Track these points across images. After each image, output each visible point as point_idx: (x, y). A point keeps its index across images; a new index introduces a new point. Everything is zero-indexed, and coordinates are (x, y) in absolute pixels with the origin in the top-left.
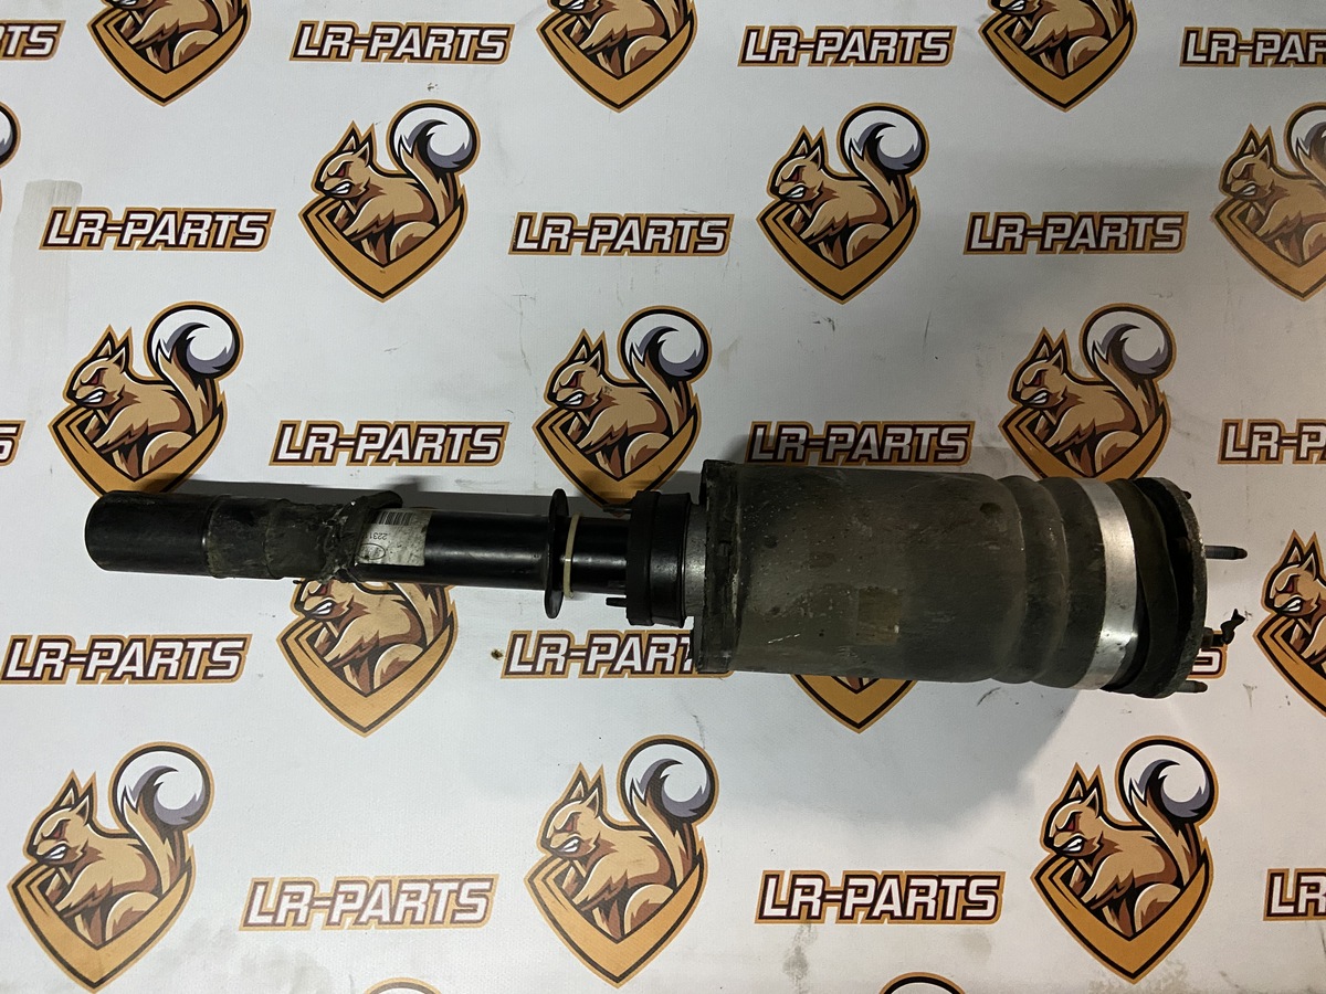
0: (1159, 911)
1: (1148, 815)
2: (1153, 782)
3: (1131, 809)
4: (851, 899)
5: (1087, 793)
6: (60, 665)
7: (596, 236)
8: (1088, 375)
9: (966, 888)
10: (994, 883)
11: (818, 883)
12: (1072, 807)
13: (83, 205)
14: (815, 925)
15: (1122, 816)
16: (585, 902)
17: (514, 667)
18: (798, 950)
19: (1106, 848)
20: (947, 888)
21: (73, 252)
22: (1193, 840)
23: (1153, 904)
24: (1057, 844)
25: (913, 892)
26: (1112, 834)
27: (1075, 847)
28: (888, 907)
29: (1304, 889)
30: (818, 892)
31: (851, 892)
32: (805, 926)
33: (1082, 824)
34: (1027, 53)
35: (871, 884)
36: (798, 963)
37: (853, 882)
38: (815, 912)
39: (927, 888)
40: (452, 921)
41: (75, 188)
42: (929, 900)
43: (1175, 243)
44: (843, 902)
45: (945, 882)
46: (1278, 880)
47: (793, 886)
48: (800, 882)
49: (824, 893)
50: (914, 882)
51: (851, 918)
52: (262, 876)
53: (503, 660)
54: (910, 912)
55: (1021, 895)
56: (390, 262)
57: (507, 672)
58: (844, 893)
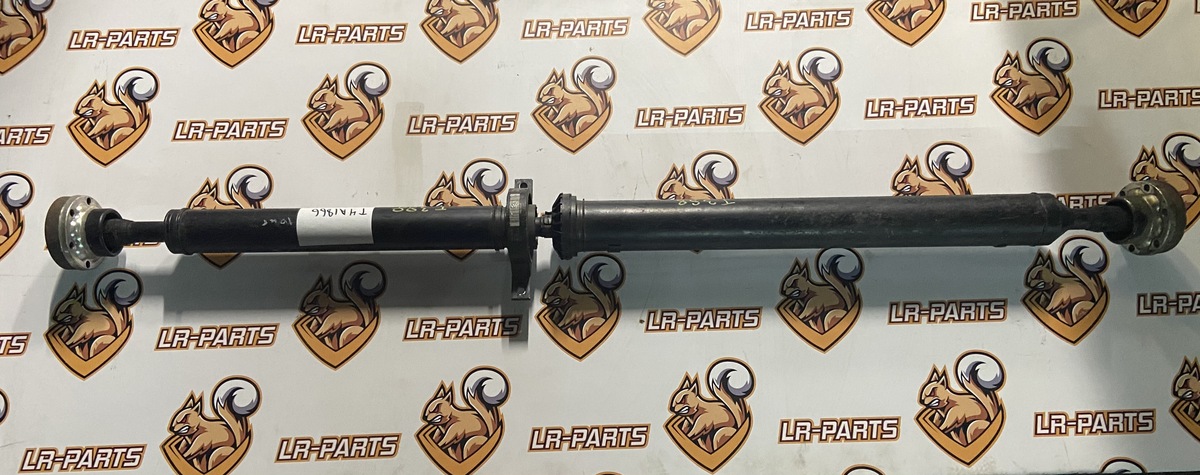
0: (979, 433)
1: (971, 387)
2: (973, 372)
3: (963, 385)
4: (825, 432)
5: (940, 378)
6: (432, 332)
7: (677, 118)
8: (930, 177)
9: (882, 425)
10: (895, 422)
11: (808, 425)
12: (933, 385)
13: (426, 114)
14: (807, 444)
15: (958, 388)
16: (694, 436)
17: (650, 327)
18: (800, 456)
19: (950, 404)
20: (872, 425)
21: (423, 136)
22: (995, 399)
23: (976, 430)
24: (926, 403)
25: (855, 427)
26: (953, 397)
27: (935, 404)
28: (844, 435)
29: (1053, 422)
30: (808, 429)
31: (825, 428)
32: (803, 445)
33: (938, 393)
34: (891, 19)
35: (834, 424)
36: (801, 461)
37: (825, 423)
38: (807, 438)
39: (863, 425)
40: (630, 445)
41: (421, 107)
42: (864, 430)
43: (971, 110)
44: (821, 433)
45: (871, 422)
46: (1039, 418)
47: (796, 426)
48: (799, 424)
49: (811, 429)
50: (856, 423)
51: (826, 440)
52: (537, 426)
53: (645, 324)
54: (854, 437)
55: (909, 427)
56: (576, 135)
57: (647, 329)
58: (821, 429)
